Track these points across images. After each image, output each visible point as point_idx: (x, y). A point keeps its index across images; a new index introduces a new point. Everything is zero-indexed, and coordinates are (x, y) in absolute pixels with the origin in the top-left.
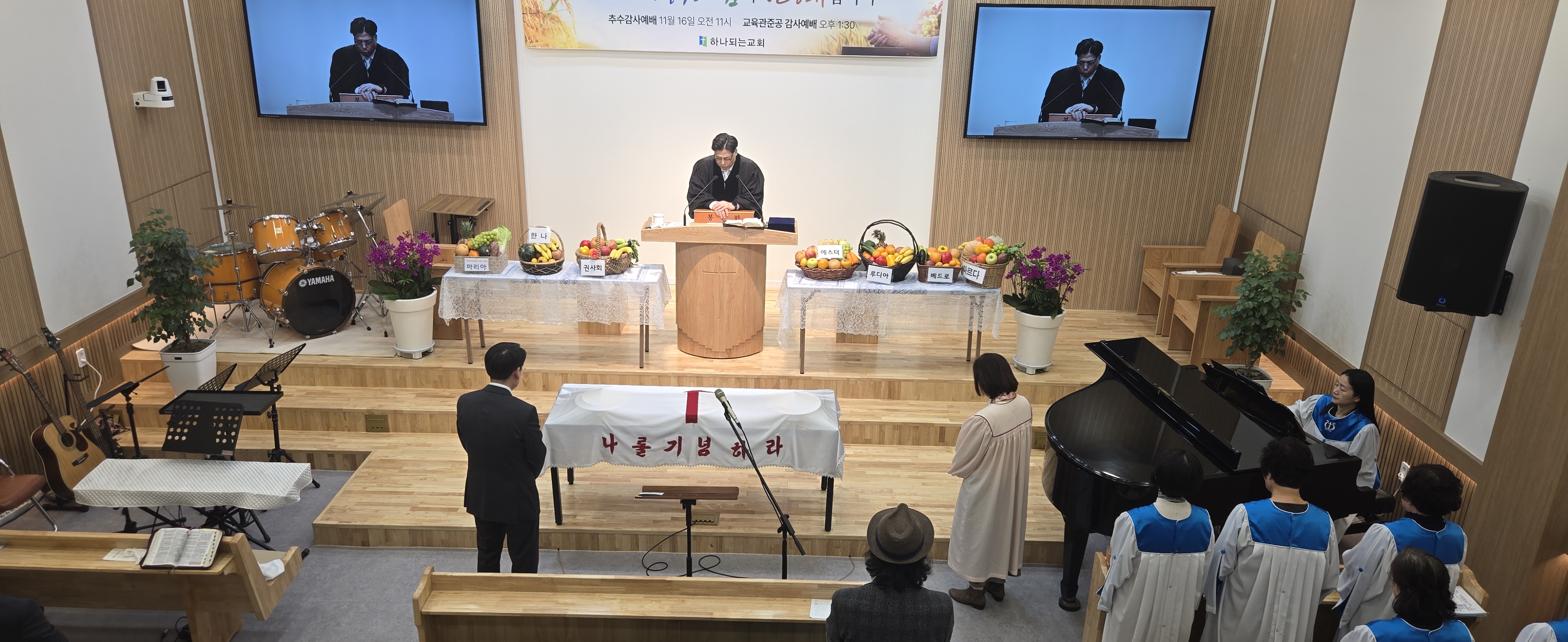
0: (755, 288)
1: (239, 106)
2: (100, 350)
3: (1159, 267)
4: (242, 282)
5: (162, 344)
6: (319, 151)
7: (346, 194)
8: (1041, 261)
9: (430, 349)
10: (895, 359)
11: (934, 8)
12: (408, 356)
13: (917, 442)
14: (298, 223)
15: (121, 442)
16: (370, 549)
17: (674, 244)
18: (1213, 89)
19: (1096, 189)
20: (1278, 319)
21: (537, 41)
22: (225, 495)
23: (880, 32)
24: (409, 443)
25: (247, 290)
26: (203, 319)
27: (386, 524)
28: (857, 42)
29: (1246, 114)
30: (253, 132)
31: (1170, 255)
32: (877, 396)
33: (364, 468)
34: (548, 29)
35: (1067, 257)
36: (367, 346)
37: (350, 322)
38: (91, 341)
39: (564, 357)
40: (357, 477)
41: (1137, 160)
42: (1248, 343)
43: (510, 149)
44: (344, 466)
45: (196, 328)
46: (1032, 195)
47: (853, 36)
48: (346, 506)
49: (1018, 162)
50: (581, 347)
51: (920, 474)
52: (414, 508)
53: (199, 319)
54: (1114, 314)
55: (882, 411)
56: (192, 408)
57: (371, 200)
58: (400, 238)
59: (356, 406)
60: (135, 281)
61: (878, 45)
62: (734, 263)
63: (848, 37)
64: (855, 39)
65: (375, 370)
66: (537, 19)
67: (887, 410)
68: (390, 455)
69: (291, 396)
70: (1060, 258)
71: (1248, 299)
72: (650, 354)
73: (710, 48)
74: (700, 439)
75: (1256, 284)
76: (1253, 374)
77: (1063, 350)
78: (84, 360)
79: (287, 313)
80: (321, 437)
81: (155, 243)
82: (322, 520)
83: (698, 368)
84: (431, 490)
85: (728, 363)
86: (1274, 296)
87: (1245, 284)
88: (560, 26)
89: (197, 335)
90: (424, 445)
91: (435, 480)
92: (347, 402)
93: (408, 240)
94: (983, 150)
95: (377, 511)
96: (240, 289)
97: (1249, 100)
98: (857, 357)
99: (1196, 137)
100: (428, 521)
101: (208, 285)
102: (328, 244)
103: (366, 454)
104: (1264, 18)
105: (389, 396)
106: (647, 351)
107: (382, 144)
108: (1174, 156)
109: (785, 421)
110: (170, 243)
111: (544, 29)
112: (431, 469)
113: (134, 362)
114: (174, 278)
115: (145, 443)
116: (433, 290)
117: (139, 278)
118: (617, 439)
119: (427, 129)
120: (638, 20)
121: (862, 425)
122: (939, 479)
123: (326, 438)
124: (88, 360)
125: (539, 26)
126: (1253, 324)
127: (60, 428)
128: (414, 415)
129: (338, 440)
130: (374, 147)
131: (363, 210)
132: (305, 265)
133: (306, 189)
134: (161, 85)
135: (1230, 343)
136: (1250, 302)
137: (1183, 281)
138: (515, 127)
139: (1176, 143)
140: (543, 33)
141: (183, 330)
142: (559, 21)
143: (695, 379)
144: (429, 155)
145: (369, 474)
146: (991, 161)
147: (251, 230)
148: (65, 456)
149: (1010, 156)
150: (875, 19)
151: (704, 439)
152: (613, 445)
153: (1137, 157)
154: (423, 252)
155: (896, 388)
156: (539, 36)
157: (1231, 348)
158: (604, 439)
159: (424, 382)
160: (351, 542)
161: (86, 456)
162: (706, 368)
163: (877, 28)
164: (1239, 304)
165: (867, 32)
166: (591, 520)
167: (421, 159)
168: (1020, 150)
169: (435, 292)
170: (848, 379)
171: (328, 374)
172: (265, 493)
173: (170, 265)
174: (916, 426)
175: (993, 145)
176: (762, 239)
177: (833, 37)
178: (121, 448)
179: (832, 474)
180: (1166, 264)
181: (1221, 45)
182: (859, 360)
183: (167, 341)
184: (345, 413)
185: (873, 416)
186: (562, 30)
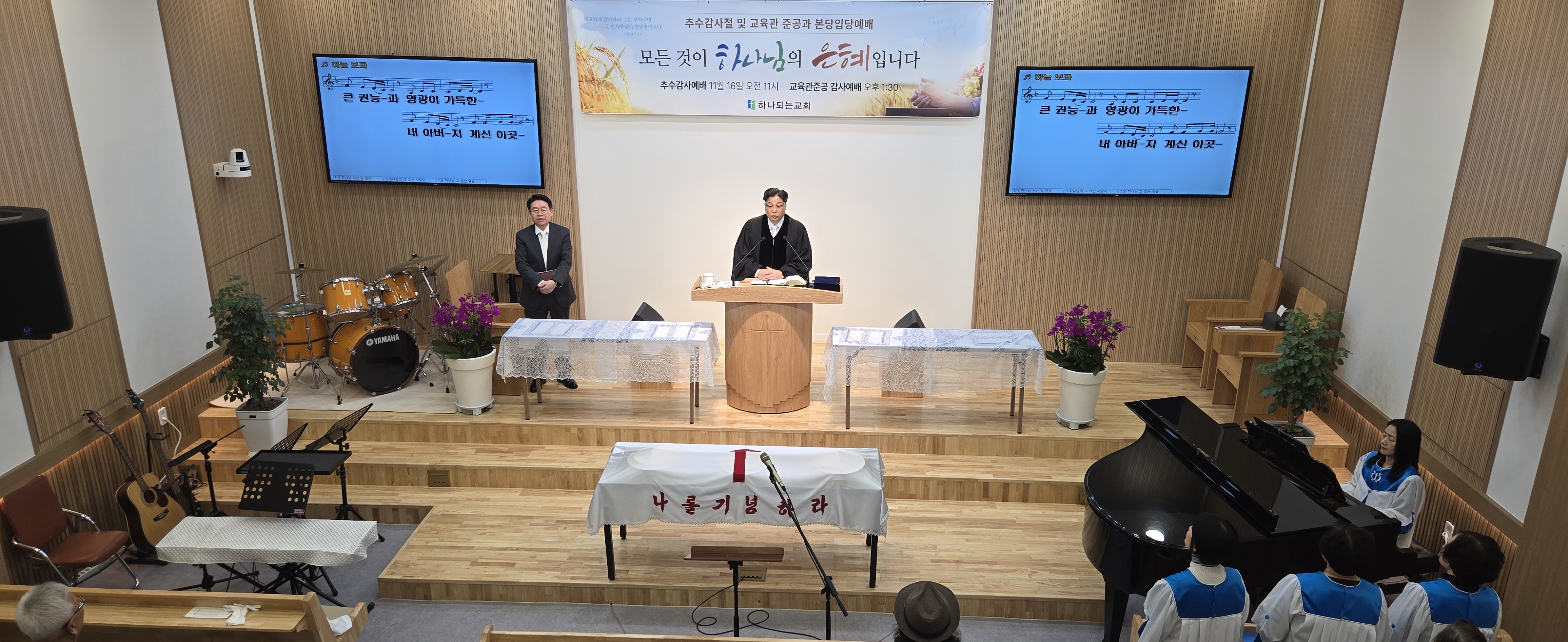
0: (802, 345)
1: (311, 172)
2: (180, 406)
3: (1203, 321)
4: (312, 342)
5: (238, 403)
6: (386, 214)
7: (411, 257)
8: (1083, 318)
9: (489, 405)
10: (939, 414)
11: (976, 70)
12: (469, 412)
13: (961, 497)
14: (365, 284)
15: (199, 497)
16: (432, 603)
17: (722, 305)
18: (1254, 146)
19: (1139, 244)
20: (1319, 377)
21: (592, 107)
22: (297, 553)
23: (923, 93)
24: (469, 497)
25: (317, 348)
26: (276, 379)
27: (447, 578)
28: (901, 104)
29: (1288, 170)
30: (323, 196)
31: (1214, 309)
32: (921, 451)
33: (426, 522)
34: (603, 96)
35: (1109, 314)
36: (429, 402)
37: (414, 378)
38: (171, 400)
39: (617, 413)
40: (420, 532)
41: (1179, 216)
42: (1290, 400)
43: (566, 210)
44: (408, 520)
45: (270, 387)
46: (1075, 250)
47: (896, 97)
48: (409, 561)
49: (1060, 218)
50: (634, 403)
51: (964, 530)
52: (474, 563)
53: (273, 379)
54: (1159, 367)
55: (926, 467)
56: (266, 468)
57: (434, 262)
58: (462, 300)
59: (419, 461)
60: (214, 343)
61: (922, 106)
62: (782, 322)
63: (892, 99)
64: (899, 100)
65: (437, 426)
66: (592, 86)
67: (932, 465)
68: (451, 509)
69: (358, 452)
70: (1101, 315)
71: (1288, 357)
72: (701, 409)
73: (758, 112)
74: (747, 498)
75: (1296, 343)
76: (1296, 430)
77: (1107, 404)
78: (165, 418)
79: (354, 372)
80: (386, 492)
81: (233, 308)
82: (386, 574)
83: (746, 423)
84: (490, 545)
85: (775, 418)
86: (1314, 354)
87: (1286, 342)
88: (614, 93)
89: (270, 394)
90: (484, 500)
91: (494, 535)
92: (410, 458)
93: (469, 301)
94: (1025, 207)
95: (438, 566)
96: (310, 349)
97: (1290, 156)
98: (902, 412)
99: (1237, 193)
100: (488, 576)
101: (280, 344)
102: (394, 304)
103: (428, 509)
104: (1303, 77)
105: (450, 451)
106: (697, 406)
107: (445, 207)
108: (1216, 211)
109: (830, 481)
110: (246, 308)
111: (599, 96)
112: (489, 523)
113: (211, 419)
114: (250, 341)
115: (221, 497)
116: (492, 349)
117: (217, 341)
118: (668, 497)
119: (487, 192)
120: (689, 85)
121: (907, 480)
122: (983, 535)
123: (391, 492)
124: (169, 418)
125: (594, 92)
126: (1294, 382)
127: (142, 485)
128: (474, 470)
129: (402, 494)
130: (437, 210)
131: (428, 271)
132: (372, 324)
133: (373, 251)
134: (239, 156)
135: (1273, 400)
136: (1291, 360)
137: (1226, 336)
138: (571, 190)
139: (1218, 199)
140: (598, 99)
141: (257, 389)
142: (613, 87)
143: (744, 434)
144: (489, 217)
145: (431, 528)
146: (1034, 218)
147: (321, 292)
148: (147, 512)
149: (1052, 212)
150: (918, 81)
151: (751, 498)
152: (663, 503)
153: (1179, 213)
154: (484, 313)
155: (941, 444)
156: (594, 102)
157: (1273, 405)
158: (655, 498)
159: (483, 438)
160: (413, 596)
161: (166, 511)
162: (755, 423)
163: (920, 89)
164: (1280, 363)
165: (910, 93)
166: (643, 575)
167: (481, 221)
168: (1062, 207)
169: (494, 351)
170: (893, 435)
171: (393, 430)
172: (334, 551)
173: (246, 328)
174: (960, 482)
175: (1035, 202)
176: (808, 299)
177: (877, 99)
178: (199, 502)
179: (876, 531)
180: (1208, 319)
181: (1261, 103)
182: (904, 415)
183: (242, 400)
184: (408, 468)
185: (917, 471)
186: (616, 96)
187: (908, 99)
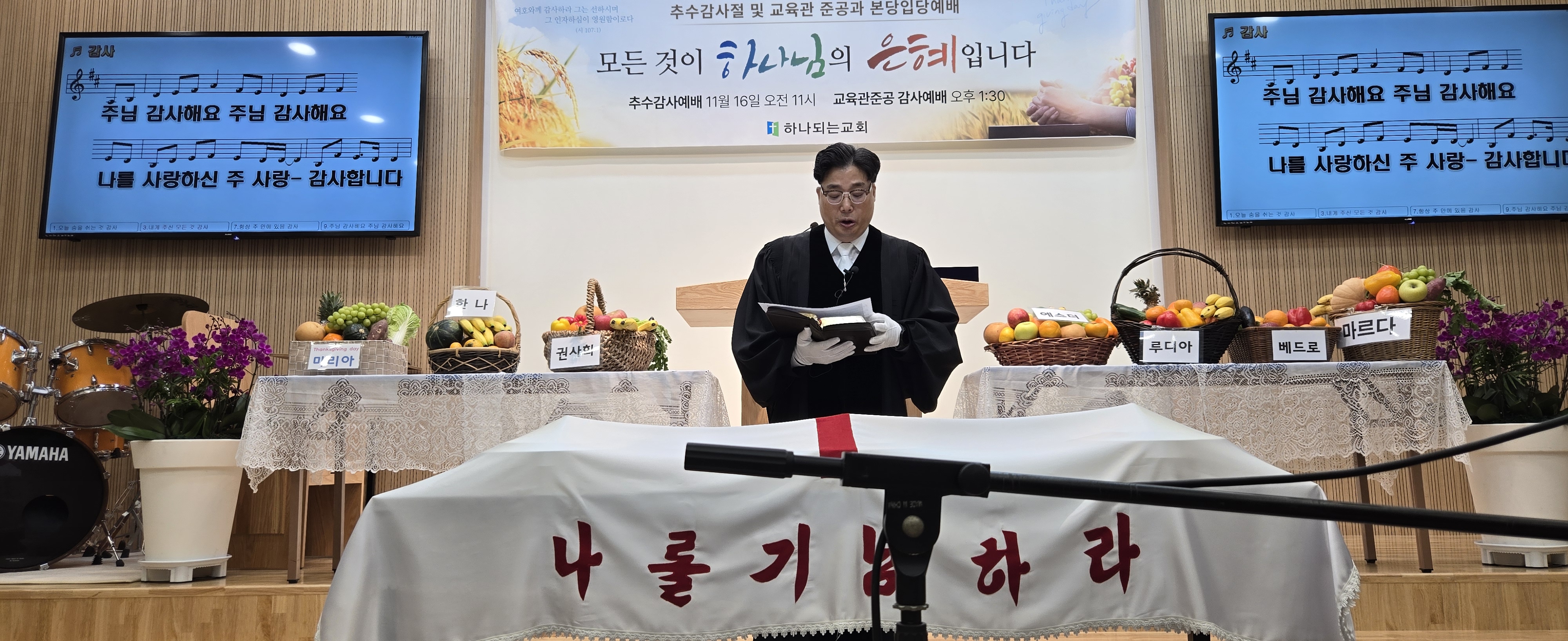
11: (1125, 66)
21: (517, 138)
23: (1045, 103)
28: (1012, 120)
34: (536, 121)
47: (1003, 111)
61: (1045, 122)
63: (996, 113)
64: (1007, 115)
66: (519, 106)
73: (783, 139)
74: (869, 533)
88: (555, 116)
94: (1249, 253)
118: (603, 541)
120: (674, 102)
125: (522, 116)
140: (528, 126)
142: (554, 108)
152: (586, 566)
158: (560, 546)
163: (1040, 98)
165: (1025, 104)
175: (1264, 244)
177: (973, 113)
186: (558, 122)
187: (1023, 112)
